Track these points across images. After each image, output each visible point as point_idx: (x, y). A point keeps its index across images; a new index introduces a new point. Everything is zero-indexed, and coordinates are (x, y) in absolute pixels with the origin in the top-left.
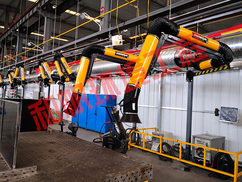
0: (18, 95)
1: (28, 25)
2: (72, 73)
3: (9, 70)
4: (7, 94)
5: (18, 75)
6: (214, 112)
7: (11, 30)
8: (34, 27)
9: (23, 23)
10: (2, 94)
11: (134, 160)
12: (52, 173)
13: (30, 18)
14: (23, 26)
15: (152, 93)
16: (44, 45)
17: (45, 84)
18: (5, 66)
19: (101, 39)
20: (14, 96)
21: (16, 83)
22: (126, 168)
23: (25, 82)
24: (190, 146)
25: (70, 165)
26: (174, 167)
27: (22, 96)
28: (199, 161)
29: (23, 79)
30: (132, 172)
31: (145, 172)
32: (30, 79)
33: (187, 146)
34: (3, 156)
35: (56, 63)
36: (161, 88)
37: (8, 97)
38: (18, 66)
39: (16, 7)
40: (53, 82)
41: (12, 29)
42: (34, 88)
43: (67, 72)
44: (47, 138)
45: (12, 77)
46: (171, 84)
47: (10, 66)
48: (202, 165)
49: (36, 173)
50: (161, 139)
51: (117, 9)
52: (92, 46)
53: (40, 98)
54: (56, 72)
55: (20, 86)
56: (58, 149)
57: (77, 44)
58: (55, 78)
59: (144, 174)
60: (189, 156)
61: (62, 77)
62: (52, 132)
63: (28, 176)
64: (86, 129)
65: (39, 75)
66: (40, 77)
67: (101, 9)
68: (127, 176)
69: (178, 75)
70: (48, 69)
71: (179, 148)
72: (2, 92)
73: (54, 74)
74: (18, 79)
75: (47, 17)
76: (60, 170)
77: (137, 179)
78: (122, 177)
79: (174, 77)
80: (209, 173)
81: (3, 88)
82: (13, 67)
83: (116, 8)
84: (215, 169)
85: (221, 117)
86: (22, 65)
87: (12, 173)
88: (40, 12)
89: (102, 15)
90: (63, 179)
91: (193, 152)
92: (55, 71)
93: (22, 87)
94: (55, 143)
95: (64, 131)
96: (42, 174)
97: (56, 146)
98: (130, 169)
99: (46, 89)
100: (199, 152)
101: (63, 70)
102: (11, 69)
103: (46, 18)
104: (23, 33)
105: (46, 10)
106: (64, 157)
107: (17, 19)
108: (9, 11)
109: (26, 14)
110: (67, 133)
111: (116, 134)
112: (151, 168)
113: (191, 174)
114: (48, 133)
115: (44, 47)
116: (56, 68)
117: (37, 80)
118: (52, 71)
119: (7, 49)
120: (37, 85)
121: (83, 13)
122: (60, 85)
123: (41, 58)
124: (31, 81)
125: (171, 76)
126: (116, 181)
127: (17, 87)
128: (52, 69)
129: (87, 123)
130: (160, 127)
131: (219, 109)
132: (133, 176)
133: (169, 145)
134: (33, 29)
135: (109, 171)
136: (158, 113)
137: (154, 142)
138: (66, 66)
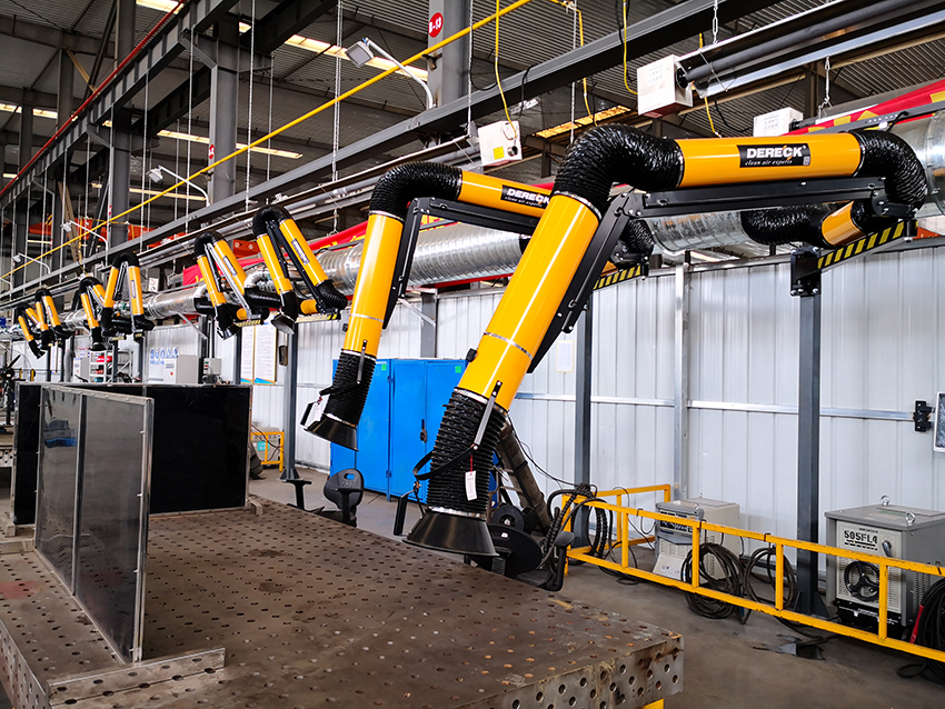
0: (120, 370)
1: (146, 101)
2: (327, 278)
3: (83, 276)
4: (79, 369)
5: (117, 297)
6: (911, 417)
7: (85, 121)
8: (171, 111)
9: (128, 95)
10: (59, 368)
11: (604, 619)
12: (286, 677)
13: (153, 72)
14: (127, 105)
15: (647, 347)
16: (210, 175)
17: (223, 327)
18: (66, 262)
19: (433, 143)
20: (104, 376)
21: (111, 325)
22: (577, 652)
23: (145, 323)
24: (814, 555)
25: (352, 640)
26: (755, 640)
27: (135, 374)
28: (856, 614)
29: (136, 311)
30: (602, 667)
31: (654, 665)
32: (163, 309)
33: (802, 557)
34: (89, 609)
35: (263, 241)
36: (686, 325)
37: (84, 381)
38: (116, 259)
39: (99, 33)
40: (255, 317)
41: (89, 119)
42: (178, 342)
43: (304, 276)
44: (247, 537)
45: (95, 304)
46: (725, 310)
47: (84, 261)
48: (870, 631)
49: (221, 674)
50: (695, 531)
51: (495, 19)
52: (408, 167)
53: (205, 379)
54: (265, 279)
55: (125, 338)
56: (295, 579)
57: (341, 164)
58: (261, 302)
59: (650, 672)
60: (812, 595)
61: (290, 296)
62: (265, 512)
63: (192, 688)
64: (388, 496)
65: (198, 293)
66: (203, 300)
67: (431, 24)
68: (582, 684)
69: (754, 272)
70: (232, 269)
71: (770, 566)
72: (59, 364)
73: (257, 287)
74: (117, 309)
75: (219, 68)
76: (314, 661)
77: (623, 696)
78: (562, 687)
79: (739, 280)
80: (903, 663)
81: (62, 346)
82: (97, 266)
83: (493, 16)
84: (928, 647)
85: (939, 434)
86: (130, 257)
87: (131, 679)
88: (192, 50)
89: (434, 46)
90: (333, 699)
91: (830, 581)
92: (258, 273)
93: (136, 339)
94: (279, 554)
95: (309, 505)
96: (247, 681)
97: (284, 564)
98: (595, 654)
99: (224, 347)
100: (855, 578)
101: (292, 269)
102: (91, 275)
103: (214, 71)
104: (129, 134)
105: (215, 41)
106: (325, 611)
107: (103, 81)
108: (74, 53)
109: (139, 59)
110: (320, 512)
111: (512, 513)
112: (676, 650)
113: (826, 670)
114: (248, 515)
115: (210, 185)
116: (262, 263)
117: (192, 310)
118: (247, 276)
119: (72, 199)
120: (191, 332)
121: (360, 43)
122: (280, 327)
123: (204, 227)
124: (167, 315)
125: (725, 275)
126: (542, 705)
127: (116, 343)
128: (248, 267)
129: (389, 474)
130: (686, 483)
131: (933, 401)
132: (605, 682)
133: (728, 552)
134: (169, 115)
135: (509, 666)
136: (677, 425)
137: (663, 544)
138: (301, 252)
